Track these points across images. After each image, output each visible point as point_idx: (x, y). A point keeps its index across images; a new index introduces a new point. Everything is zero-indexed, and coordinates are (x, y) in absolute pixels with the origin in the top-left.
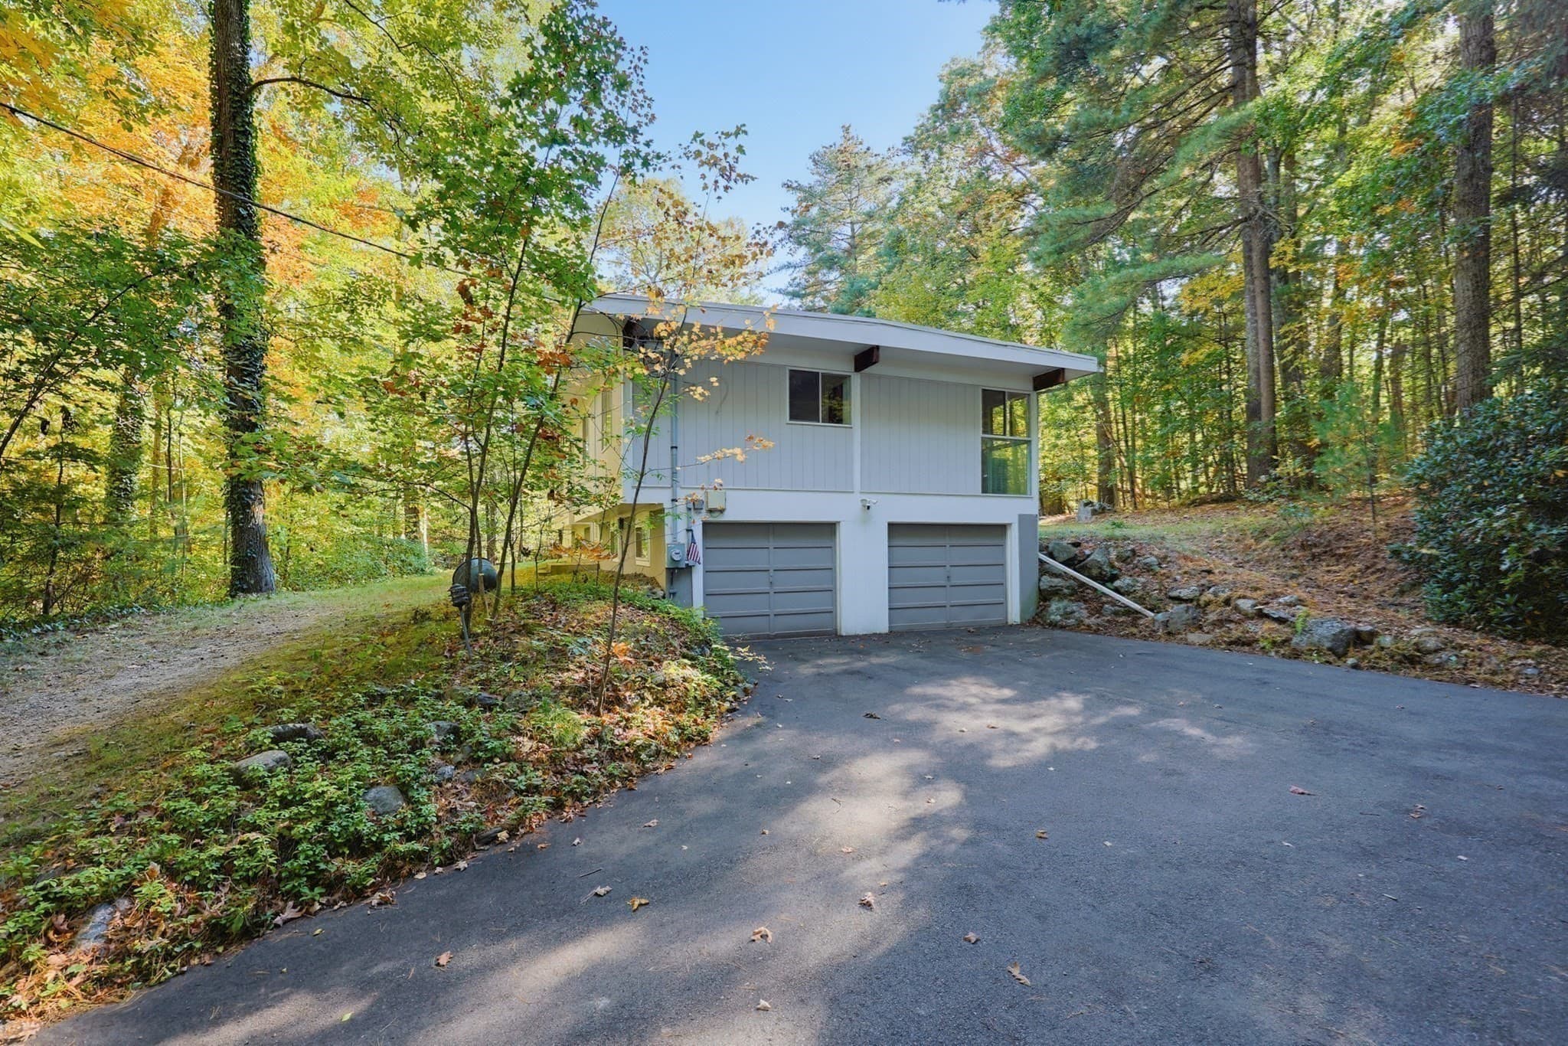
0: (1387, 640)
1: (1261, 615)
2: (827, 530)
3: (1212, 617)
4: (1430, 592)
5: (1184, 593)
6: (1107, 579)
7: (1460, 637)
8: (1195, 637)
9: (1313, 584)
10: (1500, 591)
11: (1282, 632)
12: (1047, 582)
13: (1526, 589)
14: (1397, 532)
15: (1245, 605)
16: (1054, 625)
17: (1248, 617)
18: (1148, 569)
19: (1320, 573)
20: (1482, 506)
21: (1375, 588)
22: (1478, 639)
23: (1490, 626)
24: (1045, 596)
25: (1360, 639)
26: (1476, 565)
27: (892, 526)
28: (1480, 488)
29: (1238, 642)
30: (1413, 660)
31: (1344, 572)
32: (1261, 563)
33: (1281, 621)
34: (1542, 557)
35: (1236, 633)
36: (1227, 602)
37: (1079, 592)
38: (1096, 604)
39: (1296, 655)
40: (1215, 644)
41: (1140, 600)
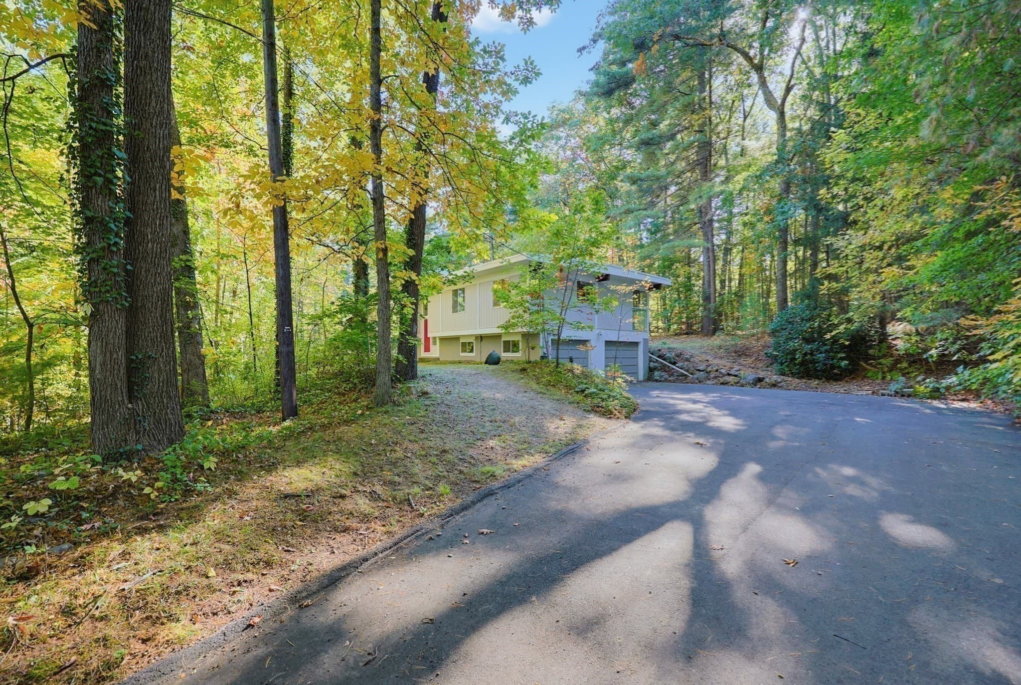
0: (767, 380)
1: (729, 375)
2: (584, 342)
3: (712, 376)
4: (776, 366)
5: (701, 368)
6: (674, 364)
7: (786, 378)
8: (708, 382)
9: (740, 364)
10: (795, 365)
11: (736, 379)
12: (652, 364)
13: (802, 364)
14: (764, 347)
15: (723, 371)
16: (657, 381)
17: (724, 375)
18: (687, 360)
19: (741, 361)
20: (791, 339)
21: (761, 365)
22: (790, 379)
23: (793, 375)
24: (651, 370)
25: (760, 380)
26: (789, 357)
27: (607, 342)
28: (790, 334)
29: (722, 384)
30: (774, 385)
31: (750, 360)
32: (721, 358)
33: (736, 376)
34: (805, 354)
35: (722, 381)
36: (717, 371)
37: (663, 368)
38: (671, 372)
39: (742, 386)
40: (717, 384)
41: (687, 371)
